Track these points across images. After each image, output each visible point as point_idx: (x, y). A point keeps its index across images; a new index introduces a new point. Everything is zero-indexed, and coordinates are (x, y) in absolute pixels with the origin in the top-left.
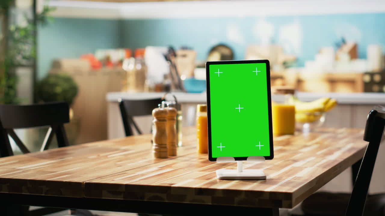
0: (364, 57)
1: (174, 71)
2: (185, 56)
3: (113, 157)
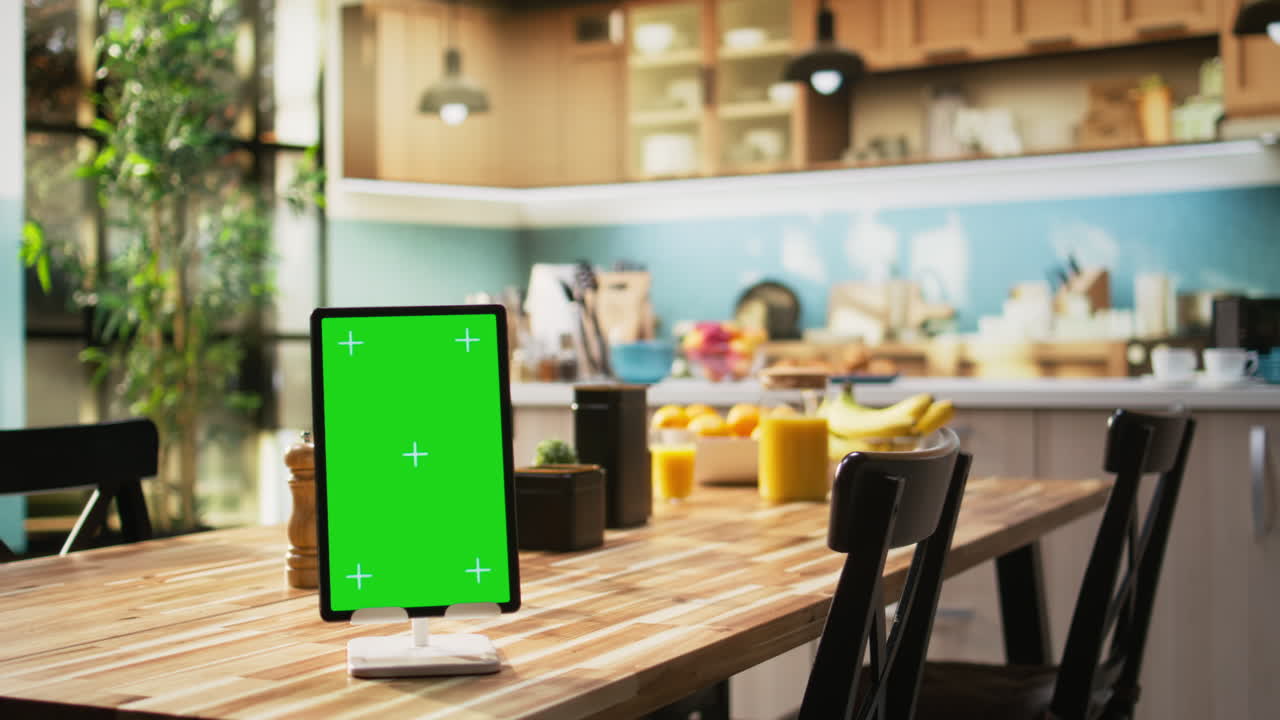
0: (1127, 303)
1: (589, 327)
2: (622, 287)
3: (183, 581)
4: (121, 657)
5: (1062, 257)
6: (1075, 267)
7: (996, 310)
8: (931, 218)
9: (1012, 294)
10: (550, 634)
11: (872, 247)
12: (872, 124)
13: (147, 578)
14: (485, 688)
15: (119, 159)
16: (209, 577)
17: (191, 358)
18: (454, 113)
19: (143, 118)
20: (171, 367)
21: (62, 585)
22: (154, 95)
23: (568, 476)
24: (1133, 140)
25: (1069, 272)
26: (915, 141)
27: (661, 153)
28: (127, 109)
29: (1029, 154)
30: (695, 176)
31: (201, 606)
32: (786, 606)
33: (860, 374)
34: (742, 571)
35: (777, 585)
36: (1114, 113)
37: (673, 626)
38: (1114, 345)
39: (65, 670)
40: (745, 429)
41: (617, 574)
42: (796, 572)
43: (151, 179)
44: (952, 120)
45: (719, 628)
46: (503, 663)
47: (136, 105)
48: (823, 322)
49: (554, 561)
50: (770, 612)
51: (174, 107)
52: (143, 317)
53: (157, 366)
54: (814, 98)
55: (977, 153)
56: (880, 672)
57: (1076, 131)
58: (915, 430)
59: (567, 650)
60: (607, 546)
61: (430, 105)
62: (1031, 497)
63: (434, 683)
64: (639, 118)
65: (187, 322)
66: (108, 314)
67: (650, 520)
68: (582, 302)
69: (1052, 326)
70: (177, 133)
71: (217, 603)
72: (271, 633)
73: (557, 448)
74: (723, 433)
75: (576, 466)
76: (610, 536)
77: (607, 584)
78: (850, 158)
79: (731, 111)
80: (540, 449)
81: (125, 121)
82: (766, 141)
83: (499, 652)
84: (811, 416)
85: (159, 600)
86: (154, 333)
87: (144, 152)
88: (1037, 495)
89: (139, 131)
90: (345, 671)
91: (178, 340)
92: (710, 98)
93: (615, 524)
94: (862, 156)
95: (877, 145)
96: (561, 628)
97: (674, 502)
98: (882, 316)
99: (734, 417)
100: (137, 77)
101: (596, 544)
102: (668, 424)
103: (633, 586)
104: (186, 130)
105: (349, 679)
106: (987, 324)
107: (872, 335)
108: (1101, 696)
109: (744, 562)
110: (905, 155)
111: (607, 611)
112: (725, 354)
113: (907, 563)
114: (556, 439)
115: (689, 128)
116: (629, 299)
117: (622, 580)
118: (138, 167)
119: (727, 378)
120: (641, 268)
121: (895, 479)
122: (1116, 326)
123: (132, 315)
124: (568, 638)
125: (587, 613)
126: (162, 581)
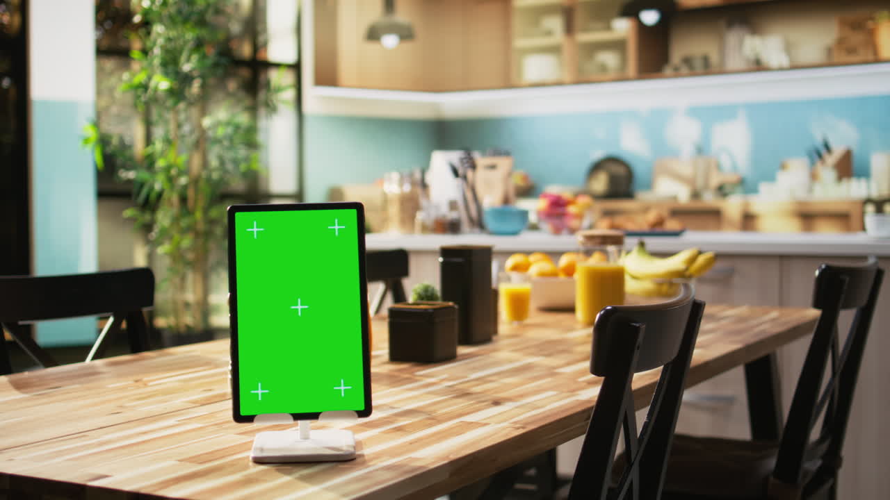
0: (865, 173)
1: (469, 195)
2: (493, 167)
3: (160, 384)
4: (101, 444)
5: (818, 141)
6: (827, 148)
7: (771, 178)
8: (725, 112)
9: (783, 167)
10: (399, 429)
11: (684, 133)
12: (685, 46)
13: (137, 381)
14: (344, 471)
15: (150, 78)
16: (179, 381)
17: (199, 215)
18: (390, 41)
19: (166, 50)
20: (184, 223)
21: (77, 386)
22: (172, 34)
23: (431, 311)
24: (871, 57)
25: (823, 151)
26: (714, 58)
27: (536, 67)
28: (155, 43)
29: (794, 67)
30: (559, 84)
31: (166, 404)
32: (572, 408)
33: (658, 230)
34: (549, 379)
35: (568, 392)
36: (856, 38)
37: (485, 424)
38: (854, 203)
39: (60, 453)
40: (570, 271)
41: (461, 381)
42: (583, 382)
43: (171, 92)
44: (741, 44)
45: (518, 425)
46: (358, 453)
47: (161, 41)
48: (649, 186)
49: (418, 371)
50: (556, 414)
51: (185, 42)
52: (166, 187)
53: (176, 220)
54: (642, 28)
55: (758, 66)
56: (633, 457)
57: (829, 51)
58: (688, 273)
59: (405, 443)
60: (458, 358)
61: (373, 34)
62: (770, 321)
63: (307, 468)
64: (520, 43)
65: (196, 190)
66: (142, 185)
67: (494, 338)
68: (465, 178)
69: (810, 190)
70: (188, 60)
71: (178, 401)
72: (207, 426)
73: (426, 289)
74: (554, 274)
75: (440, 303)
76: (462, 350)
77: (451, 389)
78: (668, 71)
79: (584, 37)
80: (415, 290)
81: (153, 53)
82: (609, 59)
83: (358, 444)
84: (613, 264)
85: (139, 399)
86: (175, 198)
87: (166, 74)
88: (773, 320)
89: (162, 59)
90: (248, 457)
91: (190, 203)
92: (569, 29)
93: (467, 340)
94: (676, 69)
95: (688, 61)
96: (407, 425)
97: (515, 324)
98: (690, 181)
99: (564, 261)
100: (161, 21)
101: (451, 357)
102: (516, 268)
103: (468, 392)
104: (195, 58)
105: (251, 464)
106: (764, 188)
107: (683, 195)
108: (812, 465)
109: (551, 372)
110: (707, 68)
111: (444, 411)
112: (563, 215)
113: (658, 378)
114: (427, 282)
115: (555, 50)
116: (497, 176)
117: (461, 387)
118: (162, 83)
119: (565, 232)
120: (507, 154)
121: (638, 325)
122: (856, 189)
123: (157, 187)
124: (410, 432)
125: (429, 413)
126: (145, 385)
